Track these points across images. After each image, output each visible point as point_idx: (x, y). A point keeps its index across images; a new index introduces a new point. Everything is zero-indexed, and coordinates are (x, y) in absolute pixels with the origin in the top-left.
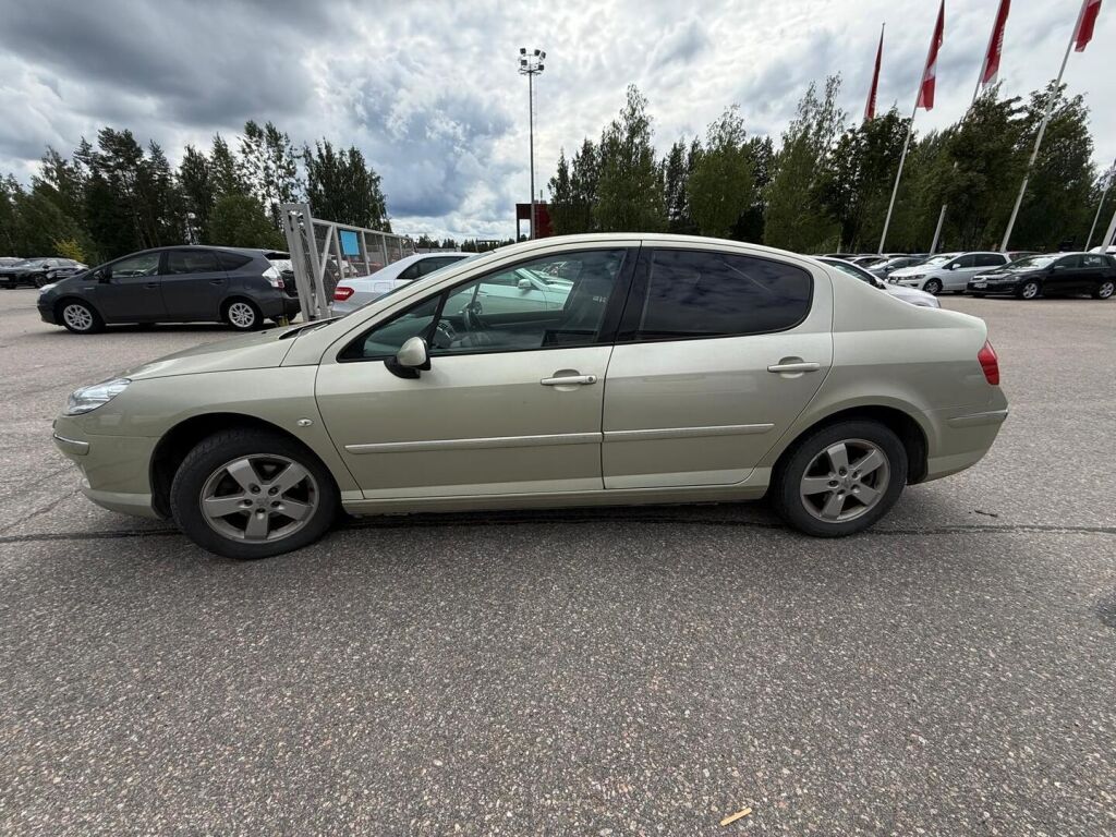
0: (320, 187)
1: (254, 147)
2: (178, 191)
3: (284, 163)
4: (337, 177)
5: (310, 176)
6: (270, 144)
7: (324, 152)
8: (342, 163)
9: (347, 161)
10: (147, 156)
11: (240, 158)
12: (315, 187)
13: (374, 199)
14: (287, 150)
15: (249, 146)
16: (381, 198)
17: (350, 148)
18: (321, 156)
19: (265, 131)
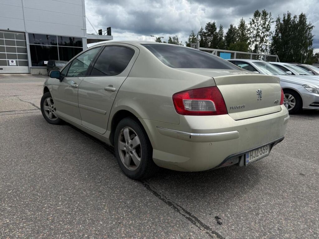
0: (280, 35)
1: (255, 21)
2: (223, 42)
3: (266, 26)
4: (290, 29)
5: (276, 31)
6: (262, 19)
7: (286, 18)
8: (294, 21)
9: (297, 20)
10: (218, 30)
11: (249, 26)
12: (278, 35)
13: (306, 38)
14: (269, 20)
15: (253, 21)
16: (312, 37)
17: (300, 14)
18: (284, 21)
19: (262, 13)
